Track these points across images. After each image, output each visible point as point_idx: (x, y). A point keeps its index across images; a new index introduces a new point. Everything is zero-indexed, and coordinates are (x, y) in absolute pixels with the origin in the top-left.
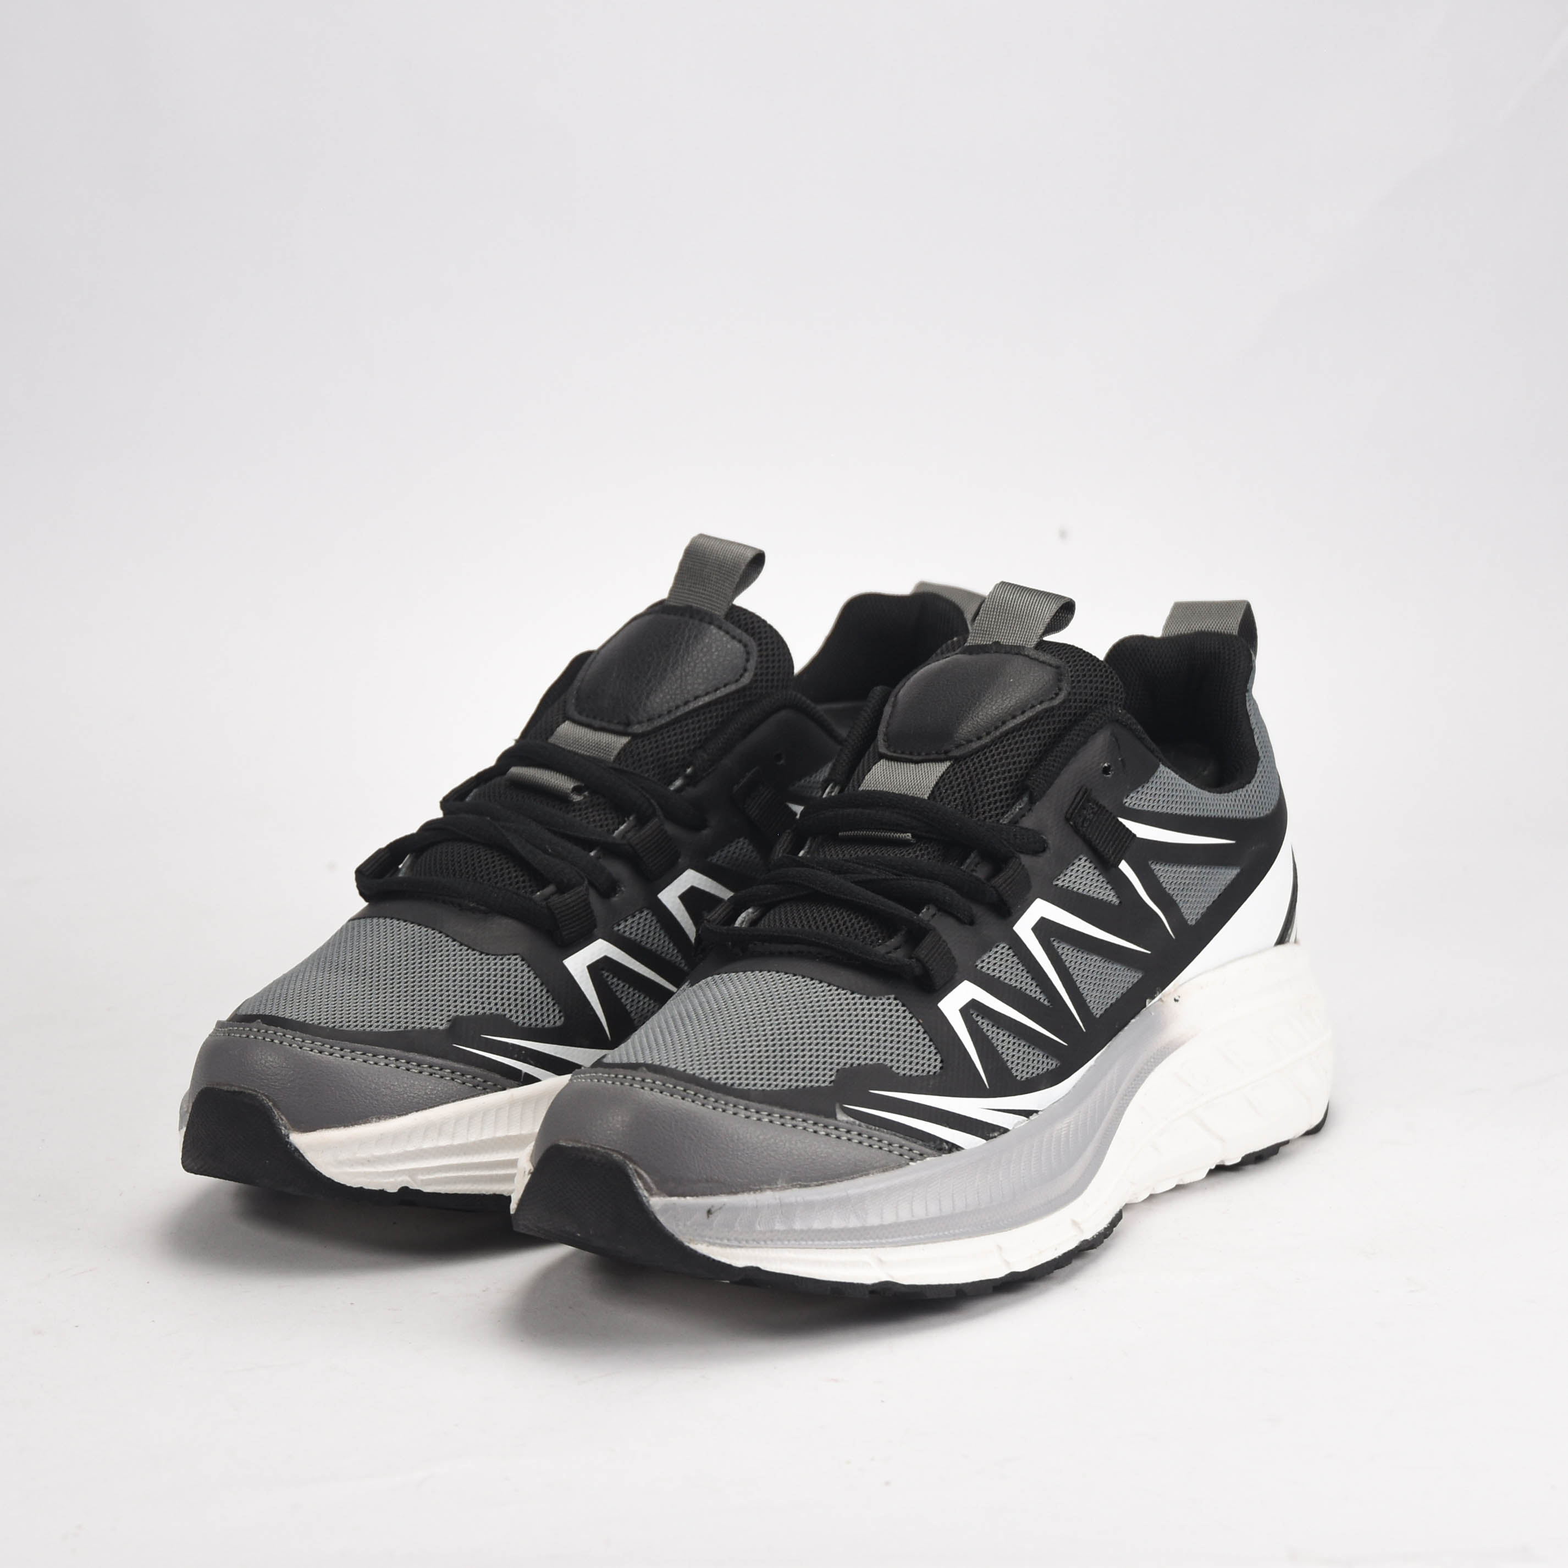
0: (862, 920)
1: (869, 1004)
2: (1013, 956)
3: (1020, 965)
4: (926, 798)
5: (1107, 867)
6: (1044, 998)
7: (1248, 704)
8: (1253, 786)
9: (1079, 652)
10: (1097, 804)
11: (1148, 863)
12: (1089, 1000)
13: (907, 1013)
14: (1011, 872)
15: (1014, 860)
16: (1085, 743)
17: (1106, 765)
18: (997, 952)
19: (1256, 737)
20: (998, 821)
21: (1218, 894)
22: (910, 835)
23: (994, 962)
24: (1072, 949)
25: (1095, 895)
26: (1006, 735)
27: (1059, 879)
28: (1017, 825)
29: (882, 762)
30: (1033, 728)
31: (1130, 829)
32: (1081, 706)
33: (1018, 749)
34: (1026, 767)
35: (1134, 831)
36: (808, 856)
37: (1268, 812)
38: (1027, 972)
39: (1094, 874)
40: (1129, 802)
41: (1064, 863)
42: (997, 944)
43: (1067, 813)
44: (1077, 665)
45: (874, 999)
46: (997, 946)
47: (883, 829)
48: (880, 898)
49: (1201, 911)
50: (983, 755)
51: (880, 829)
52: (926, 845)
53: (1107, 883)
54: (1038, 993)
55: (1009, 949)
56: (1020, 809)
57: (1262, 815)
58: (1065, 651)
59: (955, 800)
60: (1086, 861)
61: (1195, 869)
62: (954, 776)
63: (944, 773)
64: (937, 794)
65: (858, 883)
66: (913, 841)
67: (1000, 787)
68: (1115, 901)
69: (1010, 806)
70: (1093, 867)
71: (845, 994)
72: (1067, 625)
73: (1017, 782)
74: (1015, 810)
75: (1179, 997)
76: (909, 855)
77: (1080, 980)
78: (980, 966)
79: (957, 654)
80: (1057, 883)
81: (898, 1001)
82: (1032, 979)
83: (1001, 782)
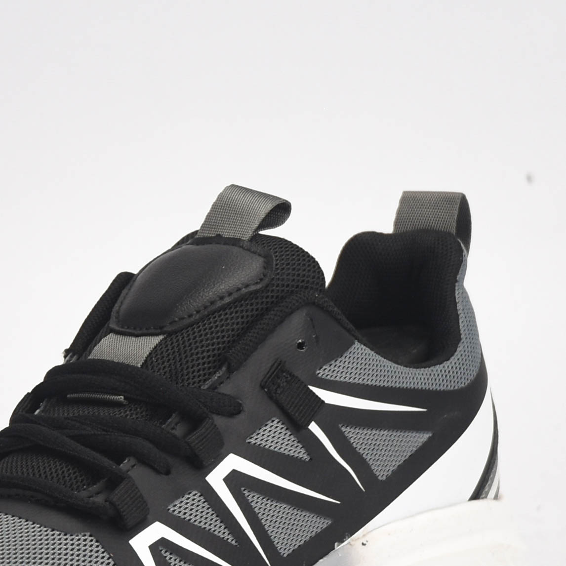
0: (71, 469)
1: (66, 539)
2: (204, 502)
3: (210, 510)
4: (140, 367)
5: (298, 428)
6: (232, 539)
7: (457, 292)
8: (451, 363)
9: (286, 244)
10: (290, 375)
11: (338, 427)
12: (276, 542)
13: (100, 548)
14: (203, 430)
15: (207, 420)
16: (282, 322)
17: (300, 341)
18: (189, 498)
19: (461, 321)
20: (200, 387)
21: (409, 454)
22: (122, 397)
23: (186, 506)
24: (261, 498)
25: (286, 452)
26: (213, 314)
27: (252, 438)
28: (216, 390)
29: (111, 335)
30: (238, 308)
31: (320, 396)
32: (283, 291)
33: (222, 325)
34: (229, 342)
35: (322, 398)
36: (43, 414)
37: (463, 385)
38: (217, 516)
39: (286, 434)
40: (321, 373)
41: (259, 423)
42: (189, 492)
43: (262, 381)
44: (282, 255)
45: (71, 535)
46: (189, 493)
47: (102, 393)
48: (88, 450)
49: (392, 469)
50: (192, 330)
51: (99, 392)
52: (136, 406)
53: (298, 442)
54: (226, 534)
55: (200, 496)
56: (219, 377)
57: (456, 388)
58: (274, 243)
59: (164, 368)
60: (278, 422)
61: (386, 432)
62: (165, 347)
63: (157, 345)
64: (149, 362)
65: (72, 437)
66: (125, 402)
67: (203, 358)
68: (306, 457)
69: (211, 374)
70: (285, 428)
71: (46, 531)
72: (283, 222)
73: (219, 355)
74: (214, 377)
75: (367, 541)
76: (118, 414)
77: (268, 525)
78: (172, 509)
79: (188, 245)
80: (251, 440)
81: (92, 538)
82: (221, 522)
83: (205, 354)
